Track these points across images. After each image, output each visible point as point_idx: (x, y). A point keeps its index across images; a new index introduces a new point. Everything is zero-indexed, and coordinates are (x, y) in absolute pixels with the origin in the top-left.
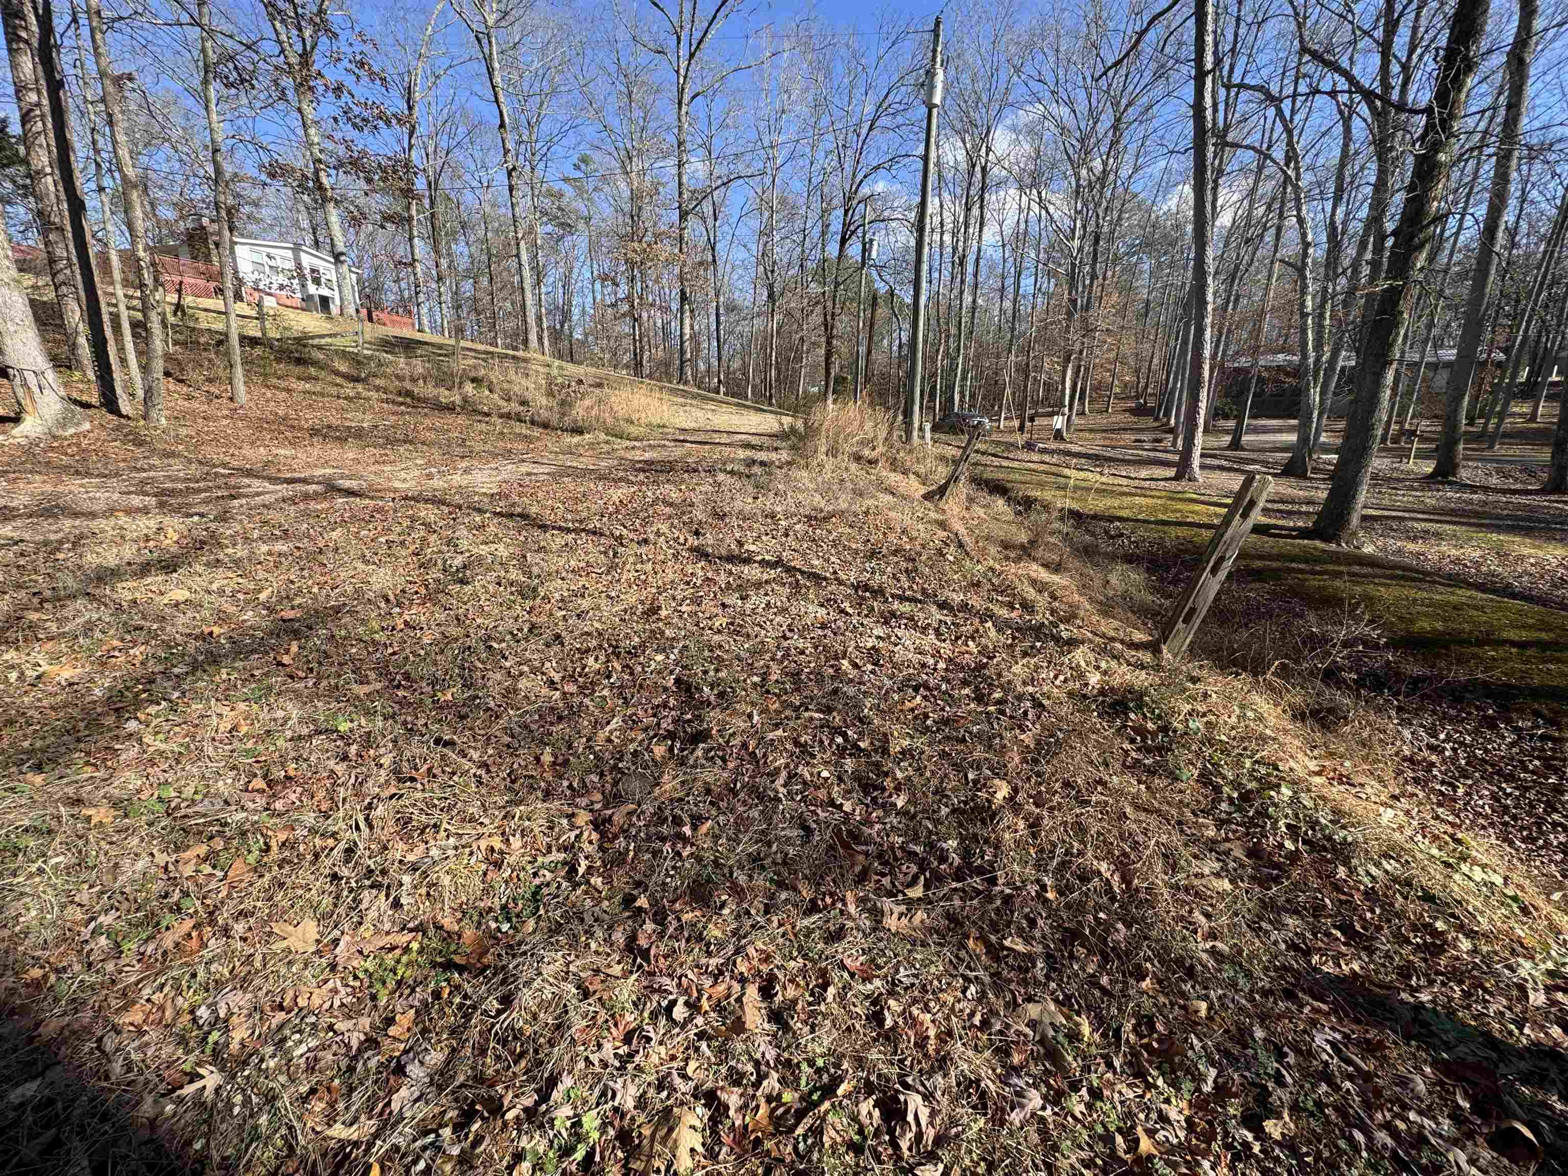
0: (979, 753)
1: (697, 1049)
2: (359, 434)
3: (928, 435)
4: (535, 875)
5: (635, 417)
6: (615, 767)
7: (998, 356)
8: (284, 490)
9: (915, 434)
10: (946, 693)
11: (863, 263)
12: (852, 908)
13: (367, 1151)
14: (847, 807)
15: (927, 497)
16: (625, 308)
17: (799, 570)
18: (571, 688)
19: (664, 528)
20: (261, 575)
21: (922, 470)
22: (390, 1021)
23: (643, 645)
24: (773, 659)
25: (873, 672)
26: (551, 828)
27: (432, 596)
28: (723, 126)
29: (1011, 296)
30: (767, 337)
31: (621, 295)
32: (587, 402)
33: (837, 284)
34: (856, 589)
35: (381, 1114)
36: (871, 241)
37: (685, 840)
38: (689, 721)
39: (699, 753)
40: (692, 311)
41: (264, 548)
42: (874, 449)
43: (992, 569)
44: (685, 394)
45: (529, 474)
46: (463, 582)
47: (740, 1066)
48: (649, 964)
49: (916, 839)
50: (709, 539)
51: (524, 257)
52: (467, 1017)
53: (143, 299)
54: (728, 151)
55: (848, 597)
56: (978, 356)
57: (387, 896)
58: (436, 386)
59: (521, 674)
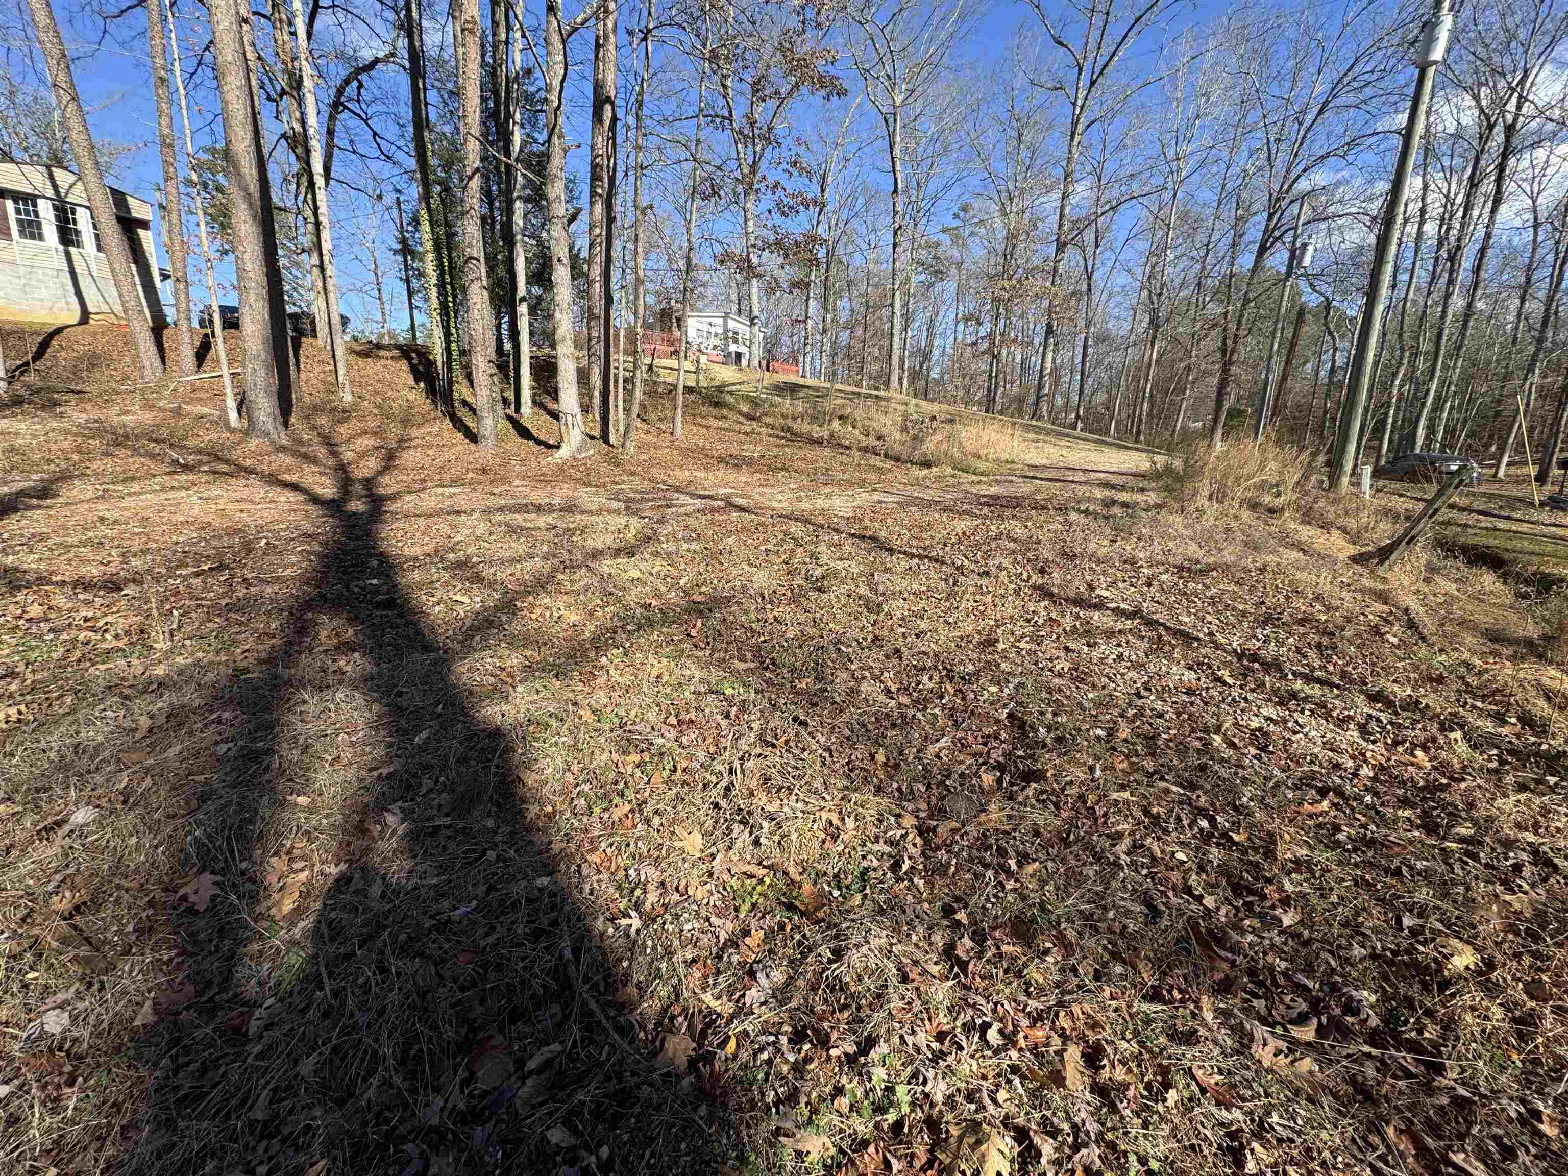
0: (1423, 895)
1: (1009, 1082)
2: (749, 462)
3: (1366, 481)
4: (864, 857)
5: (983, 452)
6: (942, 783)
7: (1507, 377)
8: (699, 503)
9: (1345, 480)
10: (1372, 807)
11: (1289, 274)
12: (1208, 1016)
13: (727, 1024)
14: (1209, 901)
15: (1357, 559)
16: (984, 345)
17: (1163, 625)
18: (905, 700)
19: (1006, 563)
20: (683, 566)
21: (1352, 524)
22: (747, 933)
23: (977, 674)
24: (1122, 716)
25: (1258, 757)
26: (881, 821)
27: (796, 598)
28: (1119, 148)
29: (1542, 295)
30: (1142, 368)
31: (982, 333)
32: (939, 437)
33: (1246, 302)
34: (1240, 657)
35: (737, 1001)
36: (1304, 246)
37: (1009, 874)
38: (1021, 757)
39: (1030, 792)
40: (1056, 344)
41: (685, 546)
42: (1279, 495)
43: (1469, 666)
44: (1038, 430)
45: (880, 502)
46: (820, 590)
47: (1055, 1120)
48: (966, 977)
49: (1309, 970)
50: (1057, 577)
51: (898, 305)
52: (804, 956)
53: (635, 363)
54: (1122, 173)
55: (1228, 664)
56: (1467, 379)
57: (751, 833)
58: (811, 423)
59: (864, 678)
